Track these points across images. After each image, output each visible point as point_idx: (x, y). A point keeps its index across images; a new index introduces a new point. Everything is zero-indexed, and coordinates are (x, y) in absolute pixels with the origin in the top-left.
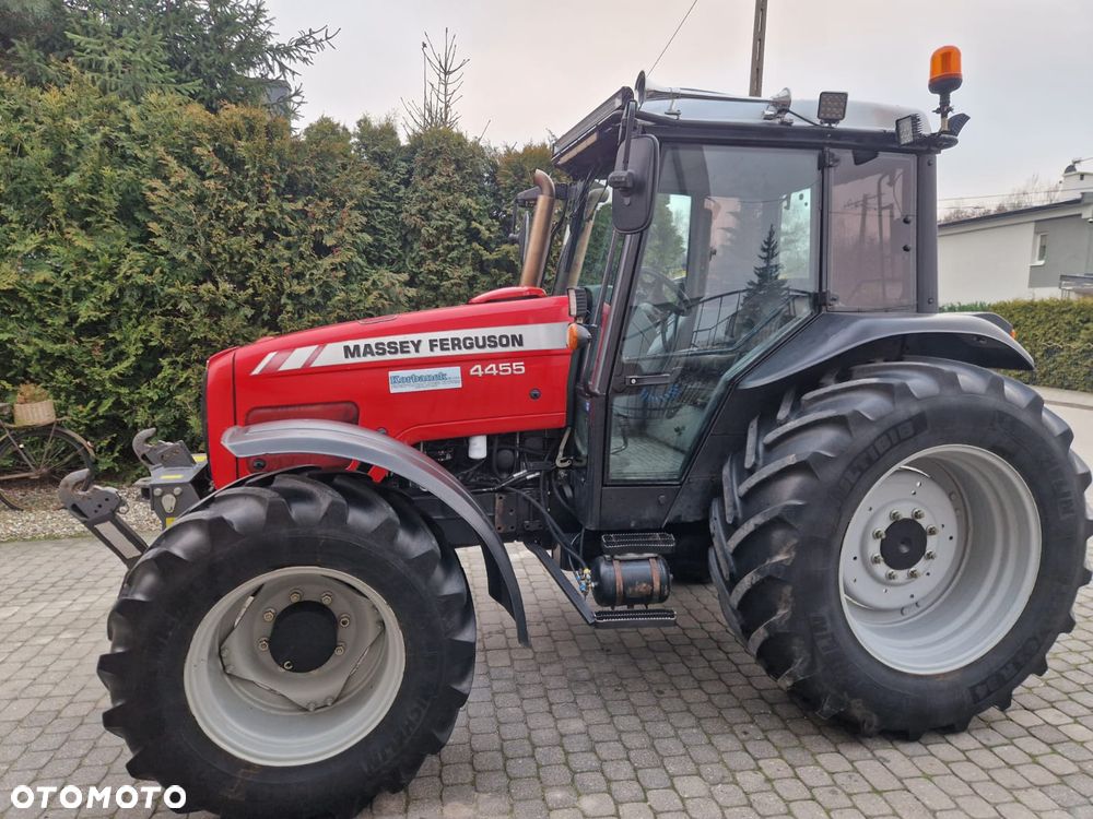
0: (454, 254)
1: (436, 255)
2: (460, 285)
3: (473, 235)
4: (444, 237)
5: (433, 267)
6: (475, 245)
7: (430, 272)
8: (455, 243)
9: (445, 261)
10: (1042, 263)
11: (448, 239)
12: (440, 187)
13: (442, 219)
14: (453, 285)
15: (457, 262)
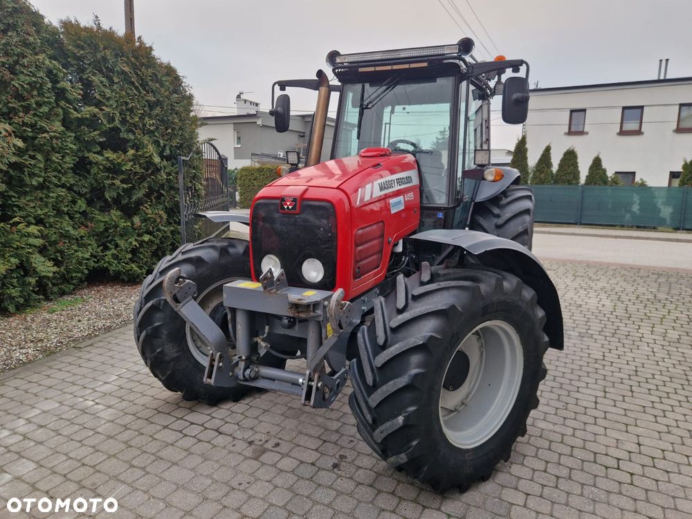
0: (45, 109)
1: (27, 109)
2: (57, 138)
3: (61, 94)
4: (35, 93)
5: (27, 119)
6: (62, 103)
7: (24, 124)
8: (46, 100)
9: (35, 115)
10: (239, 146)
11: (39, 95)
12: (26, 44)
13: (34, 75)
14: (51, 138)
15: (47, 117)
